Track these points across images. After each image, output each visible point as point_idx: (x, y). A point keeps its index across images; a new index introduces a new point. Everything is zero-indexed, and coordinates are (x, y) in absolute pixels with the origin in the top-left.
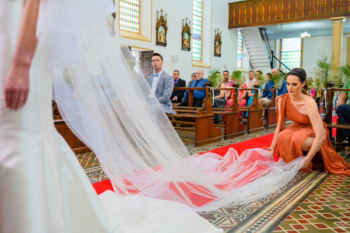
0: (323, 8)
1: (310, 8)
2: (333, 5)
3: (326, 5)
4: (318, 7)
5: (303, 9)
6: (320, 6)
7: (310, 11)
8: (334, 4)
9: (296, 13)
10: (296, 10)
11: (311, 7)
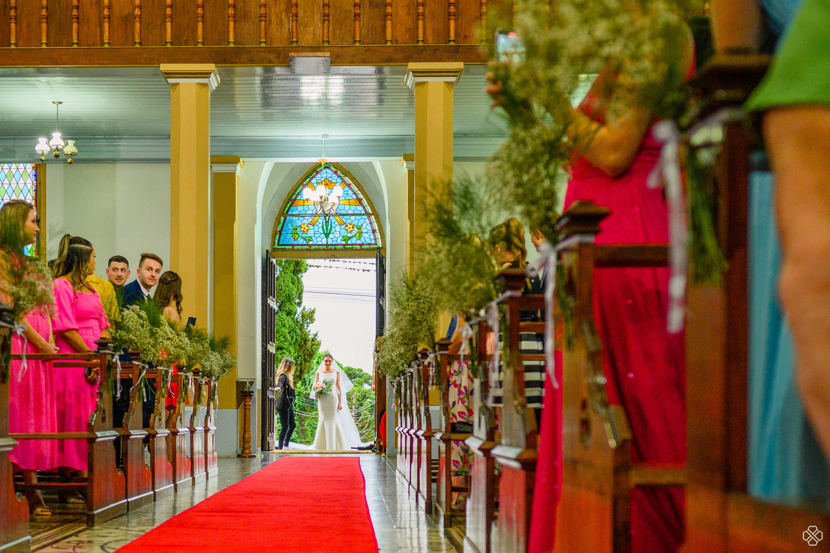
0: (128, 20)
1: (75, 12)
2: (168, 11)
3: (140, 7)
4: (106, 12)
5: (44, 12)
6: (116, 10)
7: (75, 25)
8: (171, 7)
9: (13, 25)
10: (12, 13)
11: (77, 7)
